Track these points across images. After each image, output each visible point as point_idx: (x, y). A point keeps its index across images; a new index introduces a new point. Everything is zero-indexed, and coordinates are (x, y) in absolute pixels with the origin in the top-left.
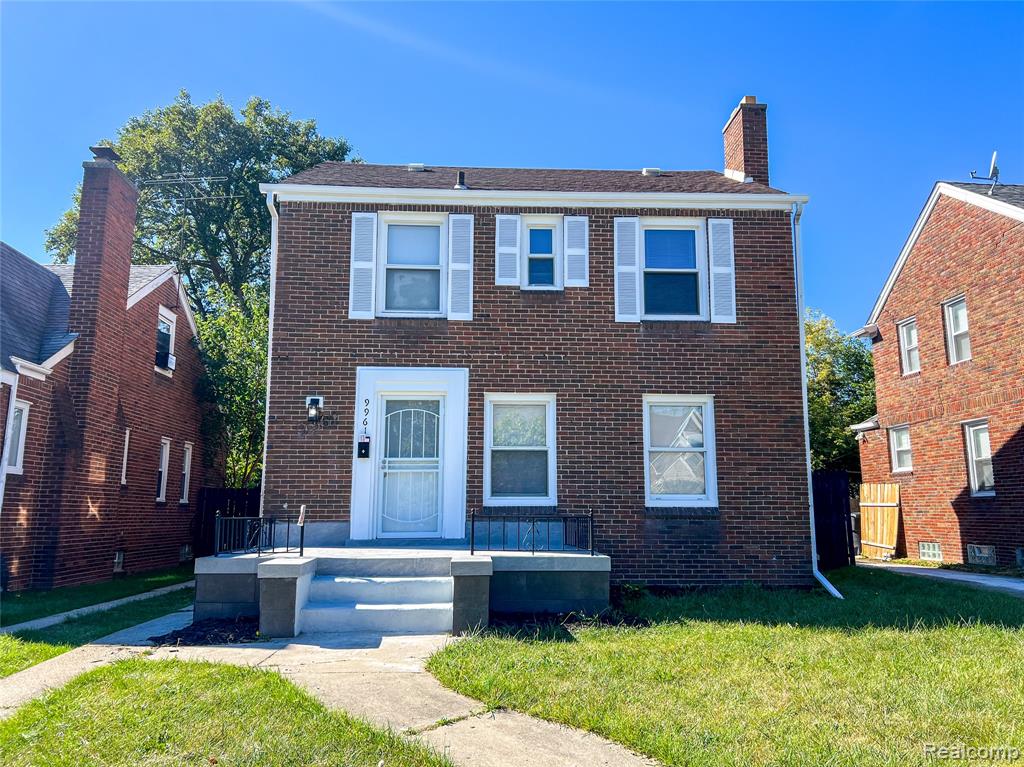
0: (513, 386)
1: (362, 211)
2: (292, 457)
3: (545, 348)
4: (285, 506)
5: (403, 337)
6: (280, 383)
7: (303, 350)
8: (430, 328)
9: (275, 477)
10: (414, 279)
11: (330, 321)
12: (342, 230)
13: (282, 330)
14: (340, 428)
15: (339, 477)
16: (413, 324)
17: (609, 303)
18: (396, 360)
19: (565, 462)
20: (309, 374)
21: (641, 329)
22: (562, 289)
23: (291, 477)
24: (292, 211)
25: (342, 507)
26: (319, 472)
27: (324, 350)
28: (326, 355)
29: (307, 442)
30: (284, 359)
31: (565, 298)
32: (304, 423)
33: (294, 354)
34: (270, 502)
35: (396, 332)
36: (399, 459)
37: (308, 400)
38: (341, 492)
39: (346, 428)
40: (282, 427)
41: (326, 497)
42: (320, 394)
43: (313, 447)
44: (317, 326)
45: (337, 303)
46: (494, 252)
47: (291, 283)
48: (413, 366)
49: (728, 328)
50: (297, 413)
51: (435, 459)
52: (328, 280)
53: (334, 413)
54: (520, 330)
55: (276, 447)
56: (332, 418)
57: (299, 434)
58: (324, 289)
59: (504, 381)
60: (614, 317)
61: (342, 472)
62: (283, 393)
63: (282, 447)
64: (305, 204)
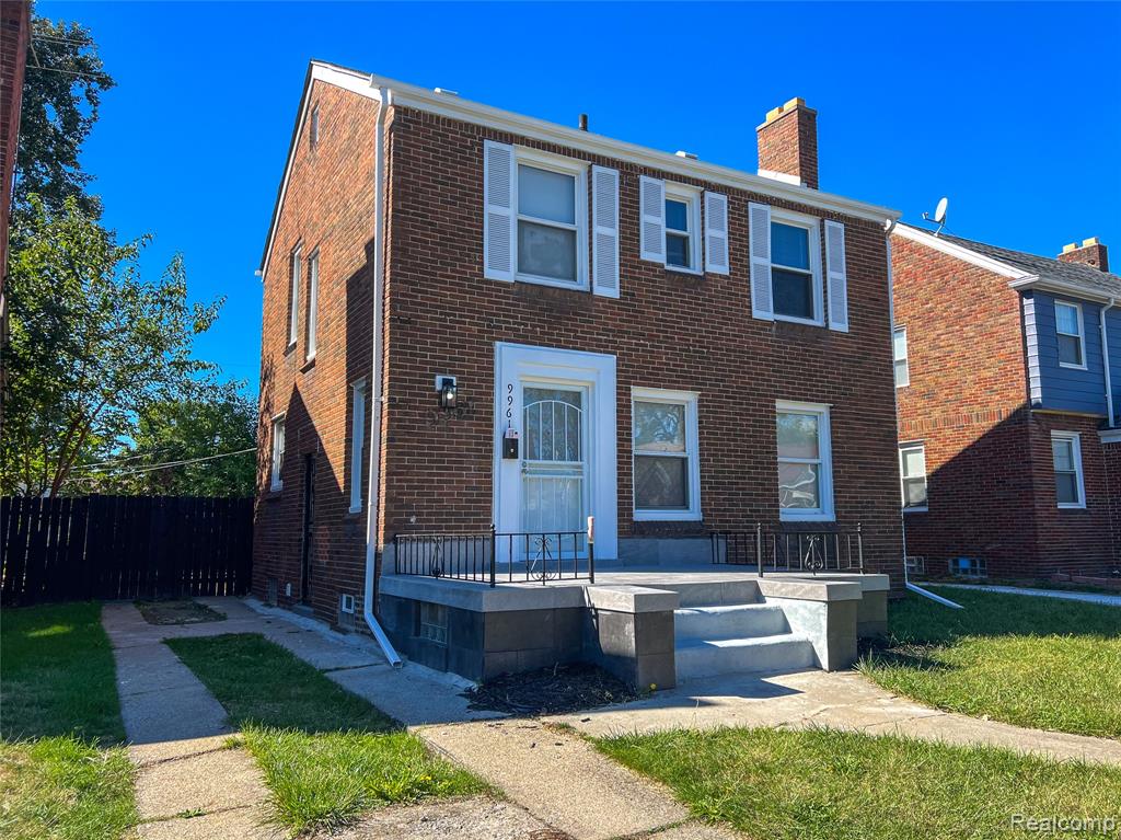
0: (659, 380)
1: (495, 139)
2: (419, 454)
3: (689, 340)
4: (413, 519)
5: (545, 310)
6: (401, 353)
7: (428, 312)
8: (575, 302)
9: (398, 481)
10: (546, 238)
11: (460, 278)
12: (471, 160)
13: (401, 282)
14: (477, 419)
15: (477, 482)
16: (556, 295)
17: (745, 296)
18: (537, 338)
19: (710, 471)
20: (437, 345)
21: (774, 329)
22: (702, 274)
23: (418, 481)
24: (410, 121)
25: (481, 521)
26: (453, 475)
27: (455, 315)
28: (458, 322)
29: (438, 436)
30: (405, 322)
31: (707, 285)
32: (434, 409)
33: (419, 317)
34: (392, 514)
35: (537, 303)
36: (541, 462)
37: (439, 379)
38: (480, 501)
39: (484, 419)
40: (406, 414)
41: (463, 507)
42: (452, 373)
43: (446, 443)
44: (446, 283)
45: (469, 256)
46: (638, 219)
47: (411, 220)
48: (557, 347)
49: (841, 336)
50: (424, 396)
51: (579, 463)
52: (456, 222)
53: (469, 399)
54: (665, 316)
55: (400, 440)
56: (467, 405)
57: (428, 424)
58: (452, 234)
59: (651, 374)
60: (751, 312)
61: (480, 476)
62: (406, 367)
63: (407, 441)
64: (425, 115)
